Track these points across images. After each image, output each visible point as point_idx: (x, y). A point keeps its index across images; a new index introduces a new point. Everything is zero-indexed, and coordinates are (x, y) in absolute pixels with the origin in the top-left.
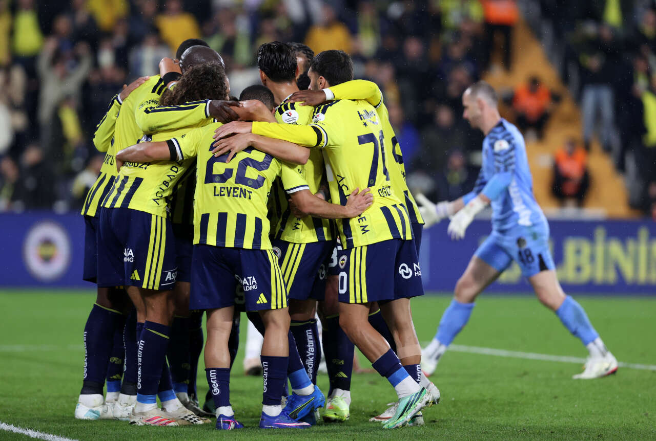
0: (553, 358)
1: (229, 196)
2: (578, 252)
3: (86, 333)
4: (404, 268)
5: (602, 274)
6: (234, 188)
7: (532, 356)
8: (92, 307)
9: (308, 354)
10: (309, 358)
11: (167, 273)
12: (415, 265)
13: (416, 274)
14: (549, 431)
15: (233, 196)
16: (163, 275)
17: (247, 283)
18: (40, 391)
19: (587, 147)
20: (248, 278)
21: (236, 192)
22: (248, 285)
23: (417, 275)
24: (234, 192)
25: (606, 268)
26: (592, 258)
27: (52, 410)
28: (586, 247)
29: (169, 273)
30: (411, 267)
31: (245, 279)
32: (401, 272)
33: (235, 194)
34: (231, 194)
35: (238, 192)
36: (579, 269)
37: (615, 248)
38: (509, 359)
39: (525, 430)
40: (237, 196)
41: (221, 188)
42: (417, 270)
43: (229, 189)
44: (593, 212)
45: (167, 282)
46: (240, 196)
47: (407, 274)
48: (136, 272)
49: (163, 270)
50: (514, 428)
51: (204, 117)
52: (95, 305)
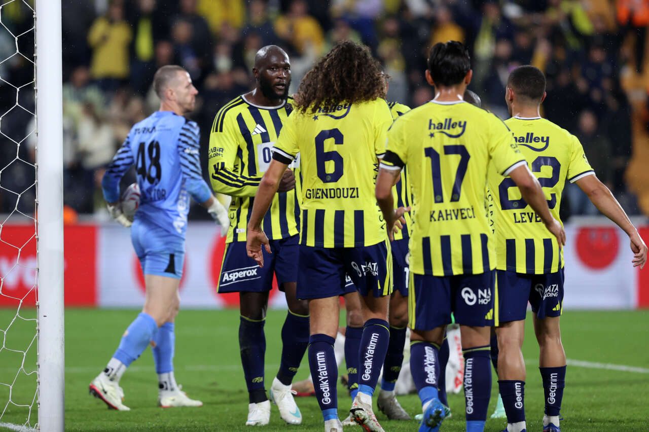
15: (536, 221)
24: (537, 217)
34: (534, 219)
43: (530, 215)
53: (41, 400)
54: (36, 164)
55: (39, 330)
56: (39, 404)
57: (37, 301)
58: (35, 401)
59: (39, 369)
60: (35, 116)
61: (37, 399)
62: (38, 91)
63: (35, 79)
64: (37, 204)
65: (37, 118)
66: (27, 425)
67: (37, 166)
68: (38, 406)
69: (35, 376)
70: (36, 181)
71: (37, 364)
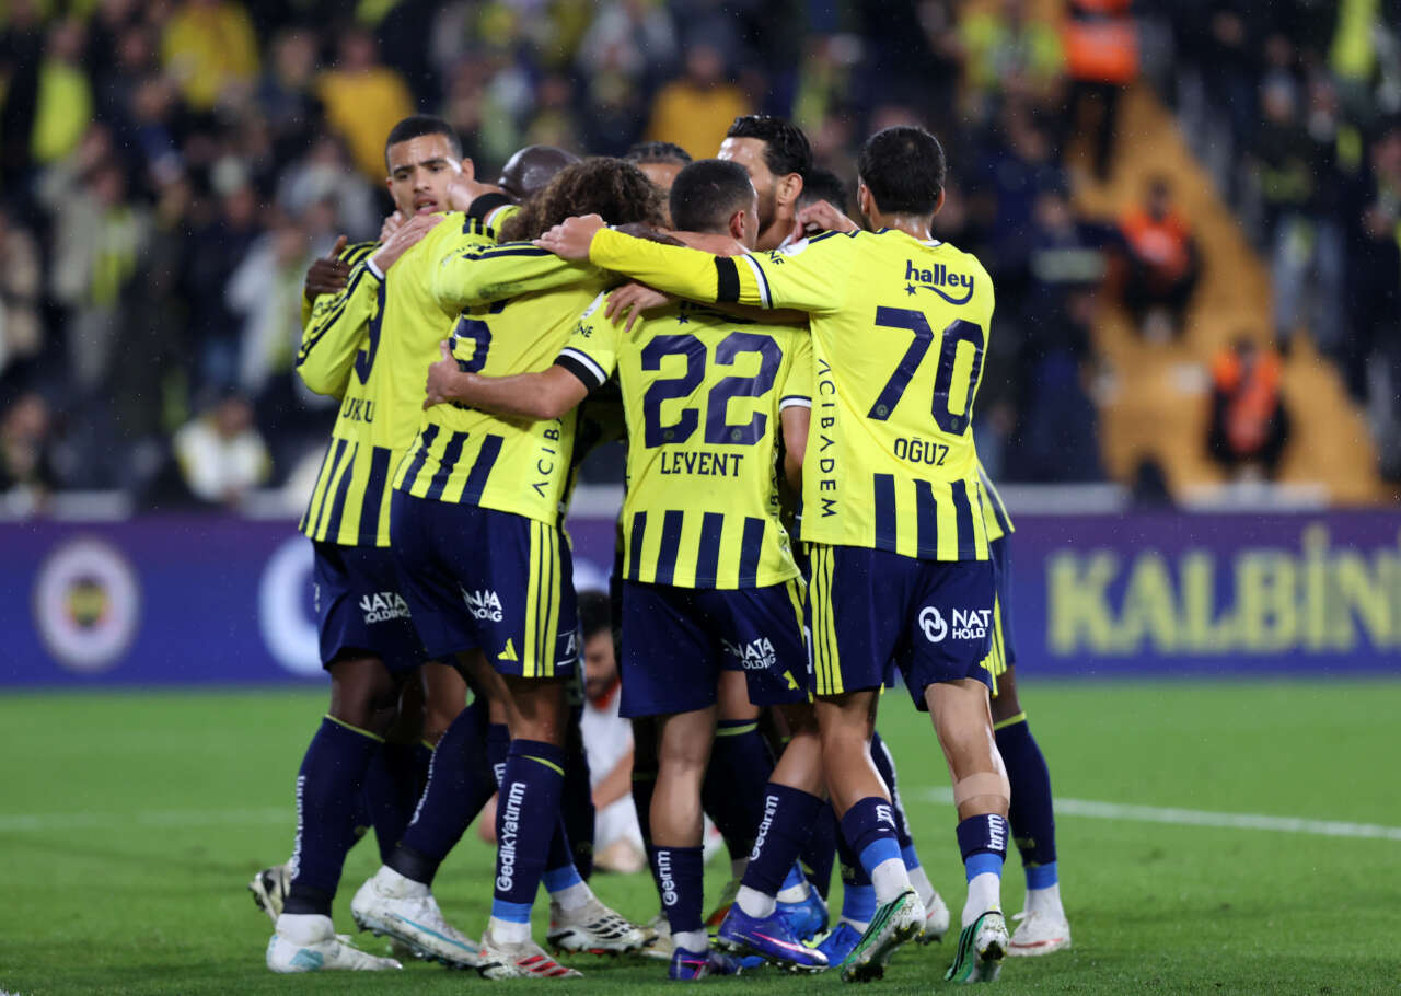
0: (1217, 819)
1: (690, 471)
2: (1268, 581)
3: (303, 778)
4: (930, 617)
5: (1320, 629)
6: (702, 455)
7: (1170, 815)
8: (317, 725)
11: (568, 637)
12: (956, 614)
13: (954, 633)
14: (1211, 983)
15: (700, 472)
16: (560, 643)
17: (755, 653)
18: (77, 916)
19: (1283, 348)
20: (755, 643)
21: (706, 463)
22: (758, 657)
23: (957, 636)
24: (702, 463)
25: (1330, 616)
26: (1300, 594)
28: (1285, 572)
29: (572, 637)
30: (947, 617)
31: (749, 648)
32: (926, 625)
33: (704, 468)
34: (696, 468)
35: (710, 462)
36: (1270, 620)
37: (1350, 571)
38: (1119, 823)
39: (1158, 981)
40: (707, 473)
41: (676, 454)
42: (960, 625)
43: (690, 458)
44: (1299, 491)
45: (570, 657)
46: (714, 473)
47: (935, 632)
49: (560, 629)
50: (1133, 977)
52: (326, 721)
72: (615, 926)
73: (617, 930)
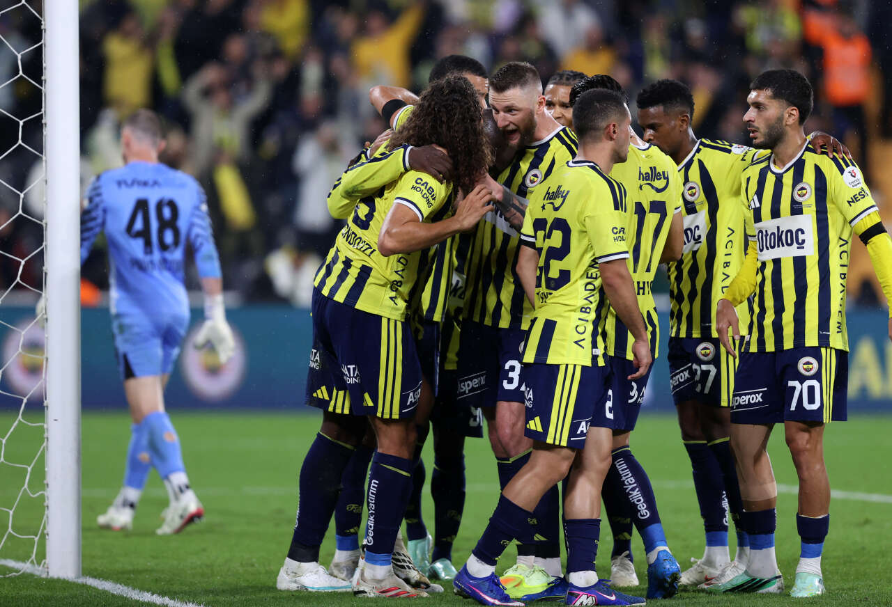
9: (627, 488)
10: (631, 492)
16: (404, 399)
27: (222, 576)
29: (411, 394)
38: (845, 502)
45: (410, 406)
48: (367, 396)
49: (402, 390)
51: (402, 170)
53: (50, 529)
54: (44, 221)
55: (47, 438)
56: (48, 535)
57: (46, 399)
58: (43, 531)
59: (48, 490)
60: (44, 158)
61: (44, 528)
62: (47, 125)
63: (43, 110)
64: (46, 274)
65: (46, 161)
66: (32, 562)
67: (46, 224)
68: (47, 537)
69: (42, 498)
70: (44, 243)
71: (45, 482)
72: (404, 561)
73: (405, 564)
